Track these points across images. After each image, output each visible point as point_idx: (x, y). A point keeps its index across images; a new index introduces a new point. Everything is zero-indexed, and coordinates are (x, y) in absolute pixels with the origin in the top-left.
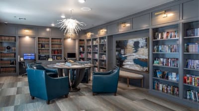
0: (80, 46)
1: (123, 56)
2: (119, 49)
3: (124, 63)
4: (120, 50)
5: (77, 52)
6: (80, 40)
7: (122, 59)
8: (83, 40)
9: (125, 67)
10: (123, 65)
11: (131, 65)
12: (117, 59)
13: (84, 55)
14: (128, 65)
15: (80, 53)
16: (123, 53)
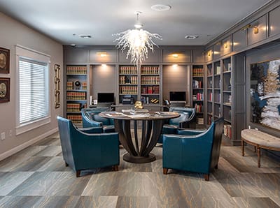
0: (194, 79)
1: (262, 98)
2: (255, 82)
3: (263, 115)
4: (257, 85)
5: (188, 90)
6: (194, 67)
7: (261, 106)
8: (202, 67)
9: (265, 122)
10: (262, 119)
11: (274, 118)
12: (252, 105)
13: (202, 97)
14: (269, 118)
15: (195, 92)
16: (261, 92)
